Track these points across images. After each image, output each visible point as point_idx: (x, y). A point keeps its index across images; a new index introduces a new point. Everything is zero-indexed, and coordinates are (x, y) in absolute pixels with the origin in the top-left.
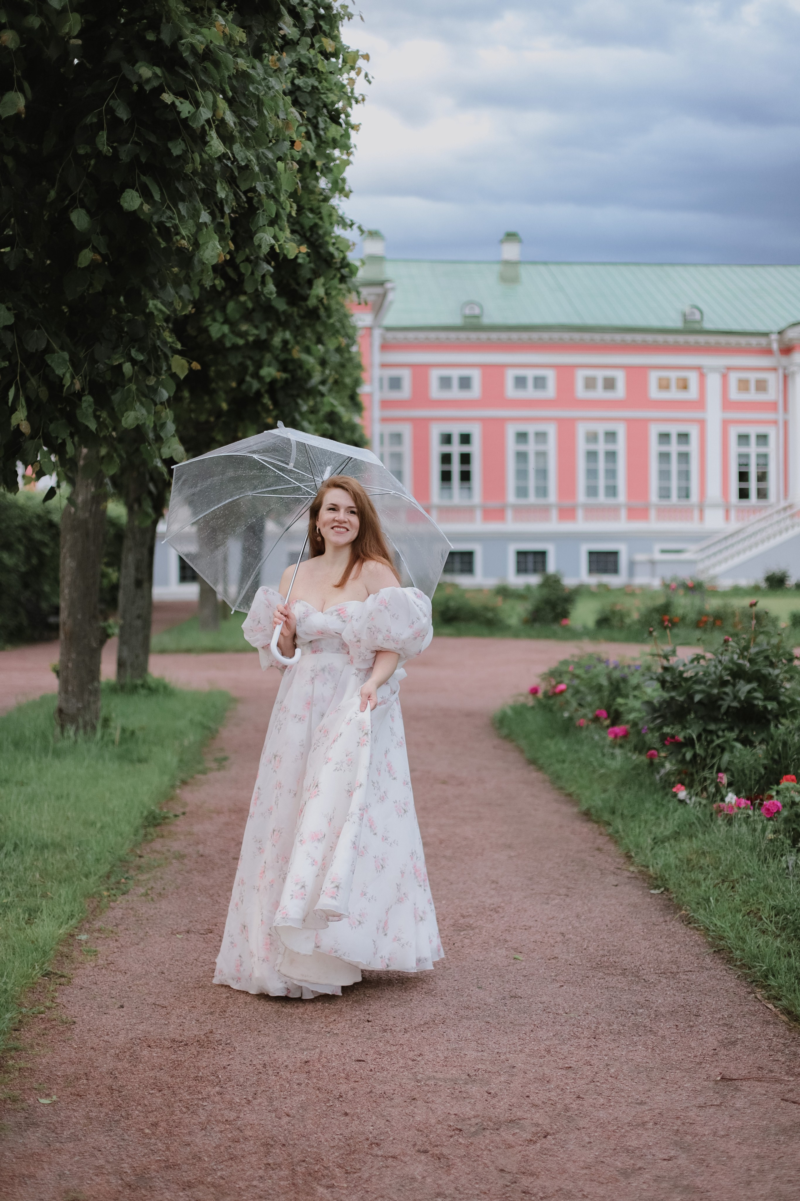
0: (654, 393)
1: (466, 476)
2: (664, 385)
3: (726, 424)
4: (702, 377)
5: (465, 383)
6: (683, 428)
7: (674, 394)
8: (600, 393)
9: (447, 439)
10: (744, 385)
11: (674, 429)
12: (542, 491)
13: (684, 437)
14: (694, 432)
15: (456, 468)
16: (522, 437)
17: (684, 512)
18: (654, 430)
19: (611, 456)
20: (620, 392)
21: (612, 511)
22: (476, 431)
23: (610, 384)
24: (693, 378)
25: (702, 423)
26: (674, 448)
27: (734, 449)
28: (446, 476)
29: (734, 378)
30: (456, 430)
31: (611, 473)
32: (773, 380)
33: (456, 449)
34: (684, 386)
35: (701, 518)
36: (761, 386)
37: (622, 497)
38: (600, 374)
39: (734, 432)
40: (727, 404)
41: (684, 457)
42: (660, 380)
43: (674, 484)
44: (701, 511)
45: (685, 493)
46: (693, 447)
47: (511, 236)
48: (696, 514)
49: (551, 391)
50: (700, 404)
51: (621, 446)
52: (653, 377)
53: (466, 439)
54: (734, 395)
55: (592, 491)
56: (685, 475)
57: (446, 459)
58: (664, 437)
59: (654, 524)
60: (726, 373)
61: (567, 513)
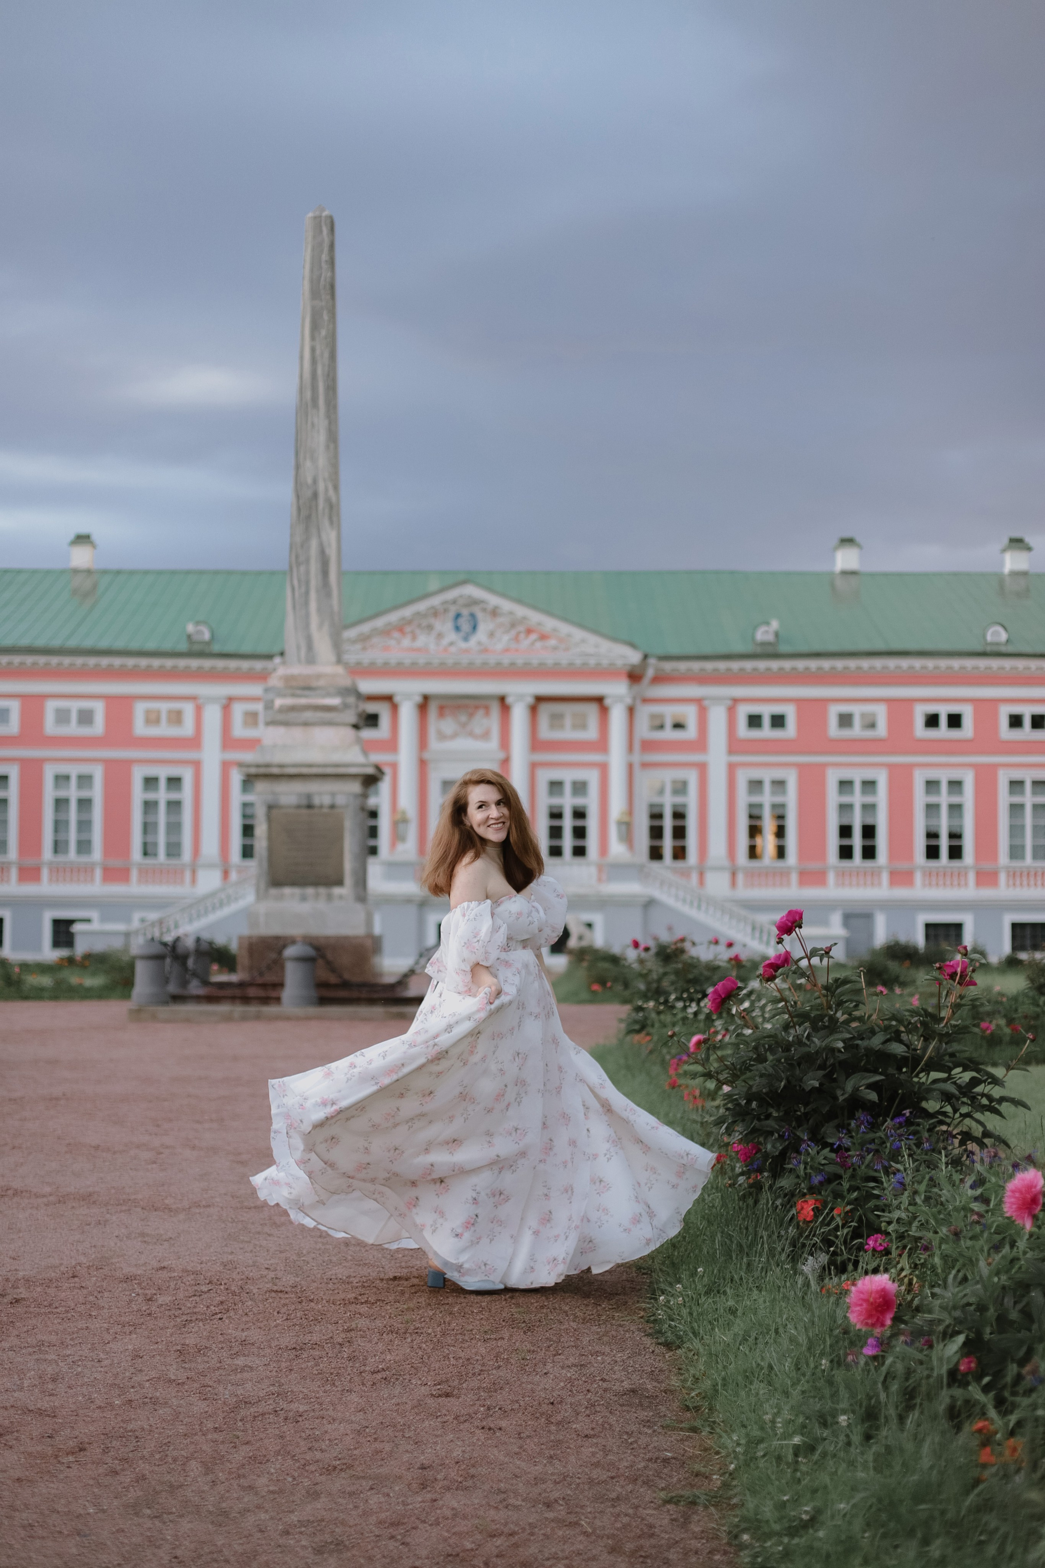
0: (140, 728)
2: (152, 719)
4: (199, 710)
6: (174, 771)
7: (164, 730)
8: (73, 729)
11: (163, 773)
13: (174, 782)
17: (174, 875)
18: (138, 775)
19: (85, 804)
20: (98, 727)
21: (84, 872)
23: (86, 717)
24: (188, 709)
25: (197, 765)
26: (162, 795)
29: (238, 710)
31: (85, 825)
34: (176, 718)
35: (194, 881)
37: (97, 854)
38: (74, 706)
41: (174, 806)
42: (148, 712)
43: (162, 839)
44: (194, 872)
45: (174, 850)
46: (186, 794)
48: (188, 875)
49: (14, 724)
50: (195, 742)
51: (97, 793)
52: (140, 709)
54: (239, 731)
55: (59, 847)
56: (174, 828)
59: (135, 888)
60: (227, 705)
61: (29, 874)
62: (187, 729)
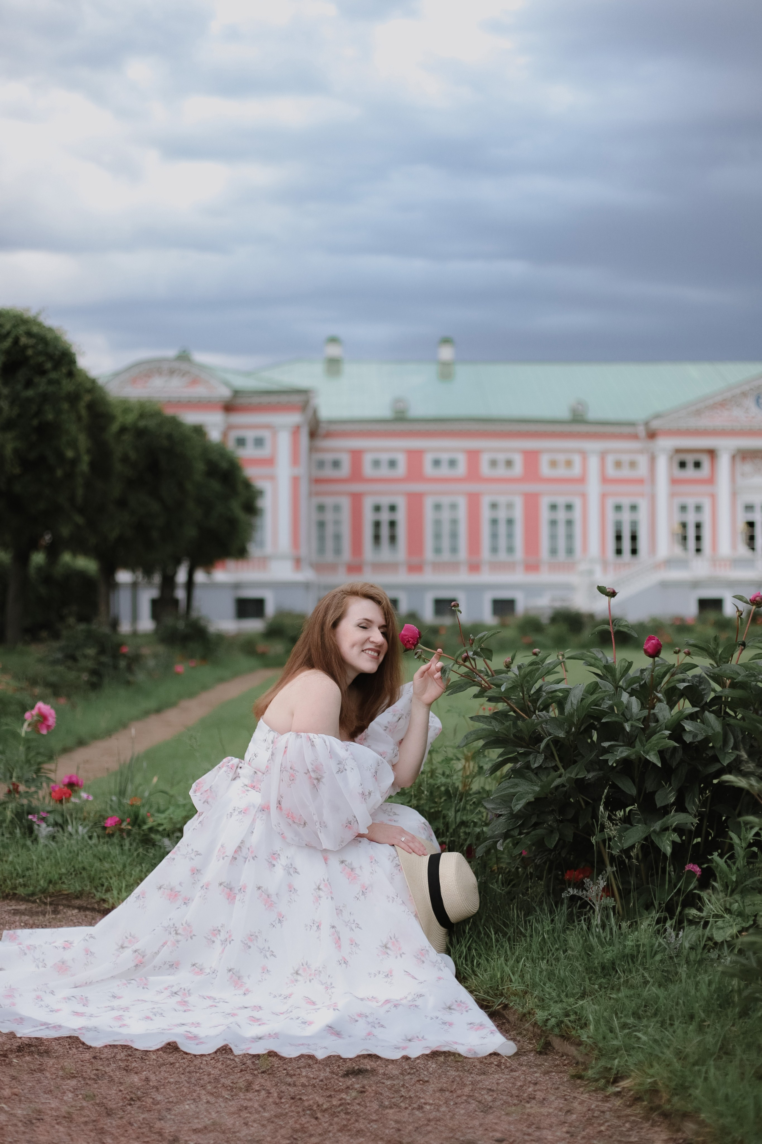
0: (545, 471)
1: (393, 538)
2: (553, 464)
3: (604, 496)
4: (584, 458)
5: (392, 464)
6: (568, 500)
7: (561, 472)
8: (501, 471)
9: (377, 509)
10: (618, 464)
12: (454, 550)
13: (569, 507)
14: (577, 503)
15: (385, 531)
16: (438, 507)
17: (569, 567)
18: (545, 502)
19: (510, 522)
20: (518, 469)
21: (509, 566)
22: (401, 503)
23: (509, 464)
24: (577, 459)
25: (584, 496)
26: (561, 515)
27: (611, 516)
28: (377, 538)
29: (610, 459)
30: (385, 501)
31: (510, 536)
32: (643, 461)
33: (385, 517)
34: (569, 464)
36: (633, 464)
37: (519, 555)
38: (501, 457)
39: (610, 503)
40: (605, 480)
41: (569, 523)
42: (550, 460)
43: (561, 543)
45: (570, 551)
46: (577, 514)
47: (446, 341)
49: (461, 469)
50: (582, 480)
51: (518, 515)
52: (544, 460)
53: (393, 508)
54: (611, 472)
55: (495, 550)
56: (570, 537)
57: (377, 525)
58: (554, 507)
59: (545, 577)
60: (603, 455)
61: (474, 567)
62: (576, 471)
